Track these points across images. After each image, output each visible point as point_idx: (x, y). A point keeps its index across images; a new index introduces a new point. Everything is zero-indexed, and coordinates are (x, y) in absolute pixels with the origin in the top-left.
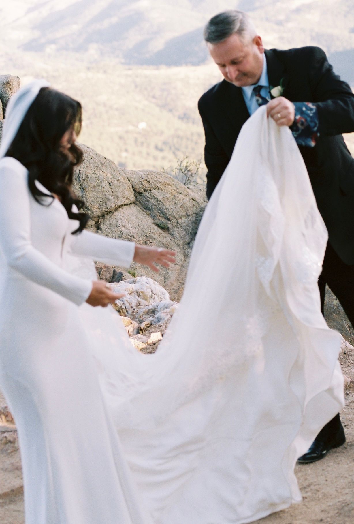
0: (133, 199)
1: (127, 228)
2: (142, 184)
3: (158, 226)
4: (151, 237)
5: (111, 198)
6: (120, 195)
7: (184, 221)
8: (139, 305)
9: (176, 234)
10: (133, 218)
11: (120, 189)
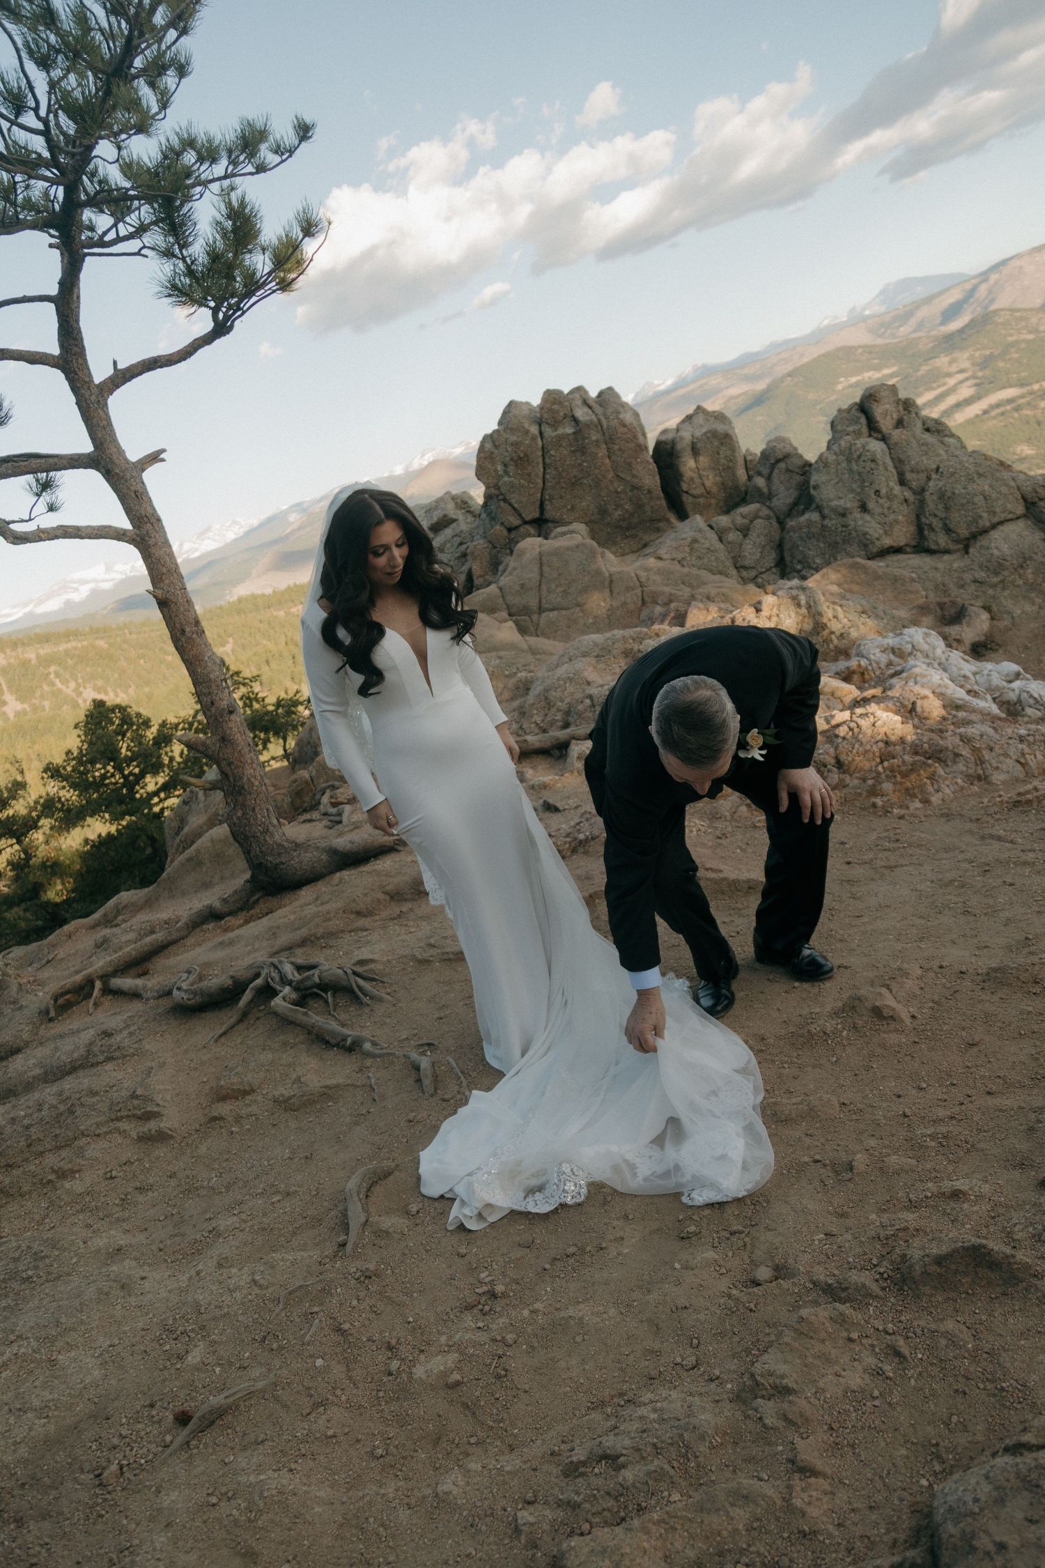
0: (1020, 510)
1: (1000, 550)
2: (1036, 492)
4: (1031, 558)
5: (985, 515)
6: (997, 510)
8: (890, 664)
10: (1016, 535)
11: (1000, 502)
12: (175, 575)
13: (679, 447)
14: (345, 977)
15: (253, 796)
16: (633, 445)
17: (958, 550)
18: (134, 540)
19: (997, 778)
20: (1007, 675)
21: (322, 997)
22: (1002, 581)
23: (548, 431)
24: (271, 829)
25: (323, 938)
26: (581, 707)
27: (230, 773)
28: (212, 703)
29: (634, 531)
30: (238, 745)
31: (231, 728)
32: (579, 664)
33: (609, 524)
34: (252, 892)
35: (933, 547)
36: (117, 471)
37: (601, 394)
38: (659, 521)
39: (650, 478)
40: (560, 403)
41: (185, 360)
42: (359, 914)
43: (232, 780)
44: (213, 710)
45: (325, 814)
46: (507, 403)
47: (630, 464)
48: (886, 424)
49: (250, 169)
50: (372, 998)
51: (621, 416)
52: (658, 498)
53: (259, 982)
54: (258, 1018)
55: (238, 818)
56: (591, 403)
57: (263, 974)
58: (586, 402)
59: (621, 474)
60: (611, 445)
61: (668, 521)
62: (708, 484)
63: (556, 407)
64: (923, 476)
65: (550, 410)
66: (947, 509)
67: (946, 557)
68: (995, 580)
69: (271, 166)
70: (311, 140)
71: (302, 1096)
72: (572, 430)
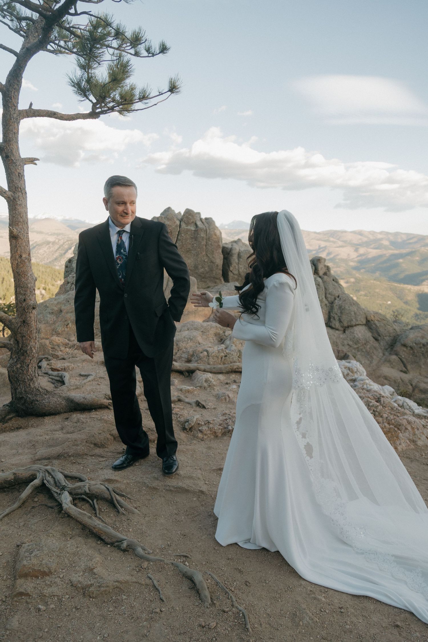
0: (364, 322)
1: (358, 335)
2: (371, 317)
3: (374, 338)
4: (369, 342)
5: (354, 320)
6: (358, 319)
7: (387, 338)
9: (382, 343)
10: (362, 331)
11: (360, 317)
12: (26, 225)
13: (233, 252)
14: (107, 492)
15: (30, 358)
16: (217, 244)
17: (341, 330)
18: (9, 198)
19: (420, 443)
20: (390, 392)
21: (88, 502)
22: (358, 348)
23: (183, 225)
24: (34, 379)
25: (73, 456)
26: (201, 355)
27: (21, 342)
28: (25, 300)
29: (206, 280)
30: (31, 327)
31: (31, 317)
32: (195, 333)
33: (196, 273)
34: (9, 413)
35: (333, 326)
36: (13, 158)
37: (206, 219)
38: (217, 279)
39: (219, 260)
40: (193, 216)
41: (70, 120)
42: (95, 445)
43: (20, 346)
44: (24, 304)
45: (46, 373)
46: (168, 207)
47: (213, 252)
48: (321, 273)
49: (132, 51)
50: (126, 510)
51: (215, 231)
52: (220, 270)
53: (36, 482)
54: (33, 507)
55: (17, 368)
56: (204, 221)
57: (40, 476)
58: (201, 219)
59: (208, 254)
60: (208, 241)
61: (221, 280)
62: (240, 270)
63: (190, 217)
64: (333, 297)
65: (187, 217)
66: (341, 313)
67: (337, 332)
68: (355, 346)
69: (141, 55)
70: (165, 54)
71: (99, 587)
72: (194, 229)
